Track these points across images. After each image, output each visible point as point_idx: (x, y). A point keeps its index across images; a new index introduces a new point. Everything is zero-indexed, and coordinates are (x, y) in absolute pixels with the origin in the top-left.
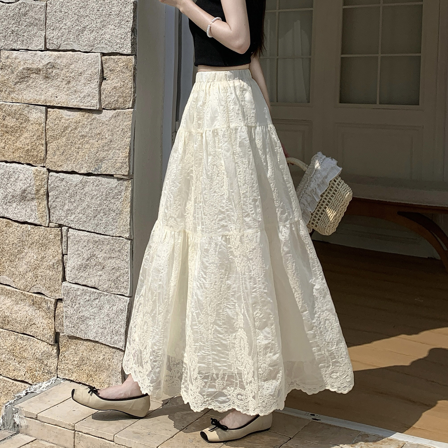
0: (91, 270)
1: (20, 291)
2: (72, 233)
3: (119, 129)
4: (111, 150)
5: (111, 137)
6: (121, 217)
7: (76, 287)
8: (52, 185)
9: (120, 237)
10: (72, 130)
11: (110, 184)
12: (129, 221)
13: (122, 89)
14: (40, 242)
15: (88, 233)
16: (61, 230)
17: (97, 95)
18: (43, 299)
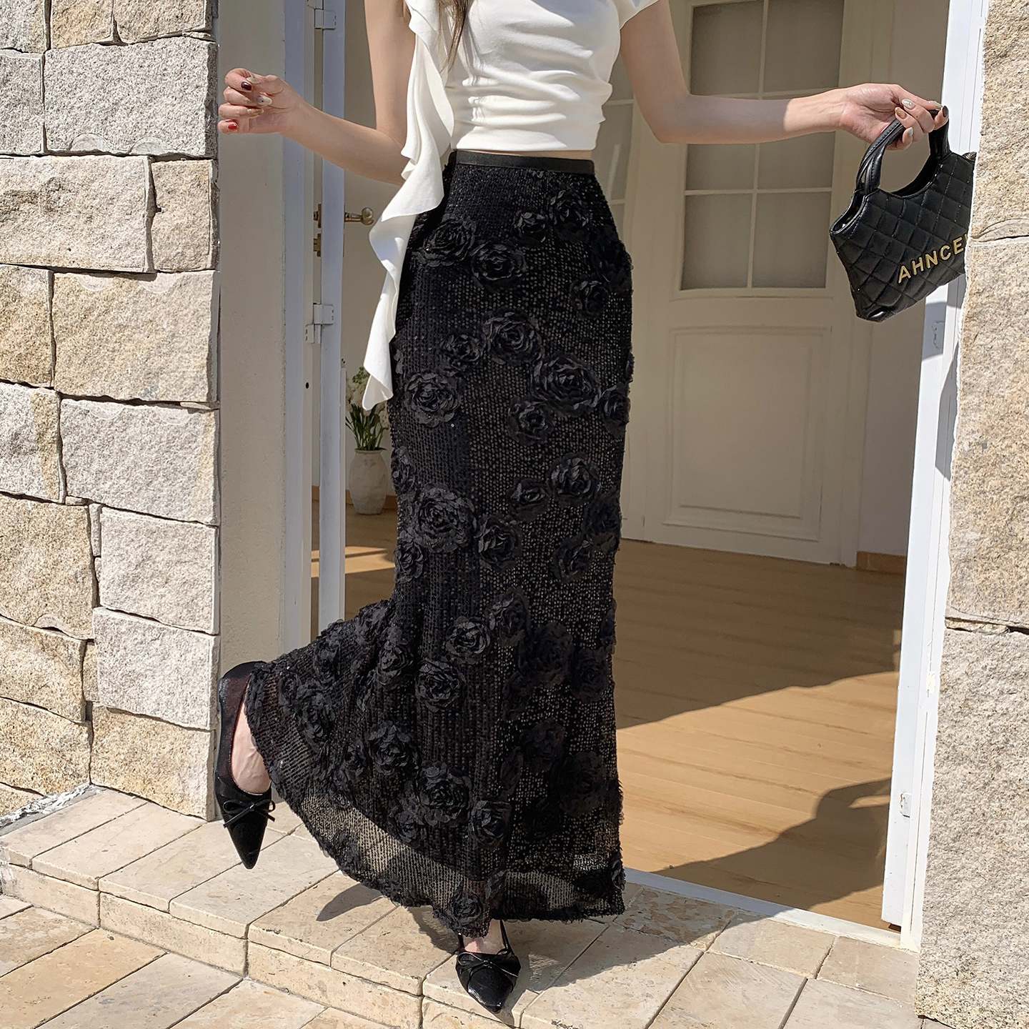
0: (145, 586)
1: (18, 624)
2: (108, 515)
3: (188, 310)
4: (174, 354)
5: (173, 327)
6: (198, 484)
7: (118, 618)
8: (68, 424)
9: (196, 522)
10: (99, 315)
11: (176, 421)
12: (212, 492)
13: (191, 229)
14: (50, 533)
15: (138, 515)
16: (88, 510)
17: (144, 242)
18: (59, 640)
